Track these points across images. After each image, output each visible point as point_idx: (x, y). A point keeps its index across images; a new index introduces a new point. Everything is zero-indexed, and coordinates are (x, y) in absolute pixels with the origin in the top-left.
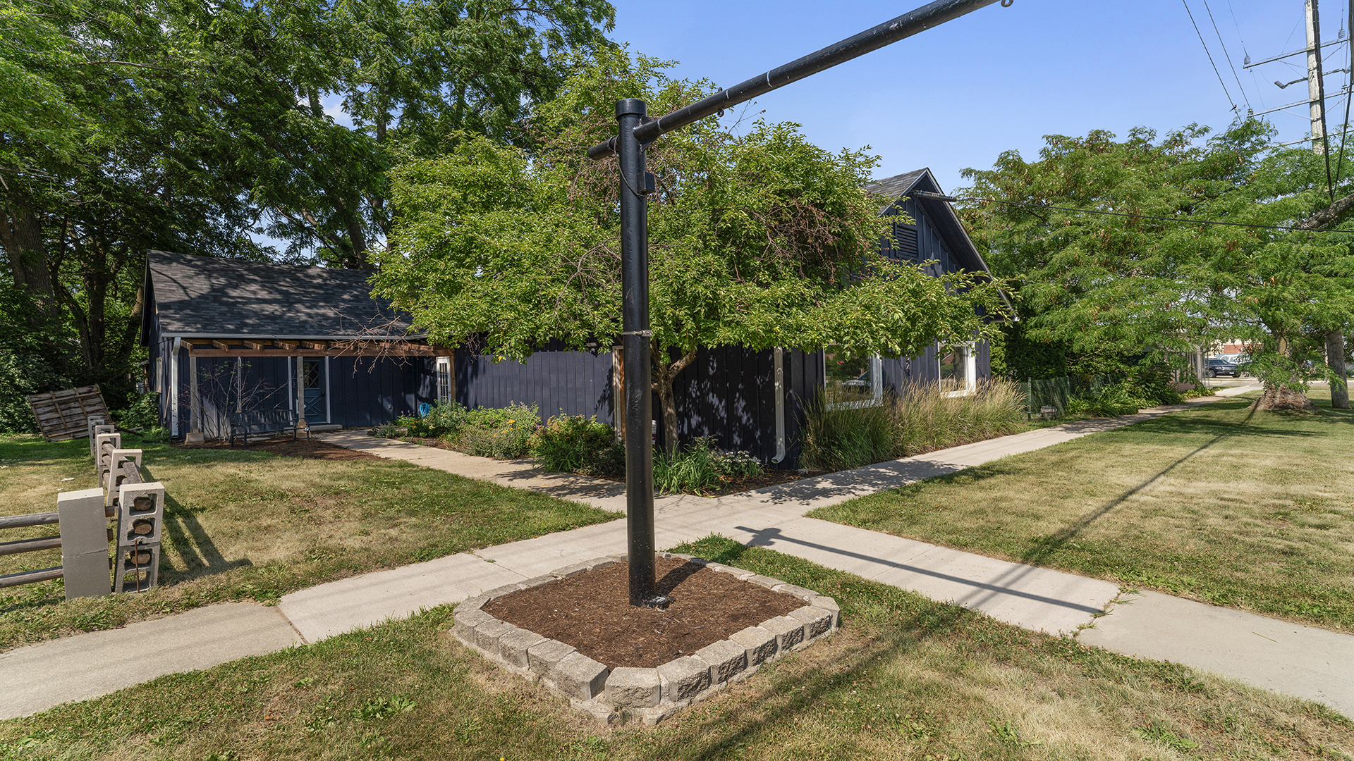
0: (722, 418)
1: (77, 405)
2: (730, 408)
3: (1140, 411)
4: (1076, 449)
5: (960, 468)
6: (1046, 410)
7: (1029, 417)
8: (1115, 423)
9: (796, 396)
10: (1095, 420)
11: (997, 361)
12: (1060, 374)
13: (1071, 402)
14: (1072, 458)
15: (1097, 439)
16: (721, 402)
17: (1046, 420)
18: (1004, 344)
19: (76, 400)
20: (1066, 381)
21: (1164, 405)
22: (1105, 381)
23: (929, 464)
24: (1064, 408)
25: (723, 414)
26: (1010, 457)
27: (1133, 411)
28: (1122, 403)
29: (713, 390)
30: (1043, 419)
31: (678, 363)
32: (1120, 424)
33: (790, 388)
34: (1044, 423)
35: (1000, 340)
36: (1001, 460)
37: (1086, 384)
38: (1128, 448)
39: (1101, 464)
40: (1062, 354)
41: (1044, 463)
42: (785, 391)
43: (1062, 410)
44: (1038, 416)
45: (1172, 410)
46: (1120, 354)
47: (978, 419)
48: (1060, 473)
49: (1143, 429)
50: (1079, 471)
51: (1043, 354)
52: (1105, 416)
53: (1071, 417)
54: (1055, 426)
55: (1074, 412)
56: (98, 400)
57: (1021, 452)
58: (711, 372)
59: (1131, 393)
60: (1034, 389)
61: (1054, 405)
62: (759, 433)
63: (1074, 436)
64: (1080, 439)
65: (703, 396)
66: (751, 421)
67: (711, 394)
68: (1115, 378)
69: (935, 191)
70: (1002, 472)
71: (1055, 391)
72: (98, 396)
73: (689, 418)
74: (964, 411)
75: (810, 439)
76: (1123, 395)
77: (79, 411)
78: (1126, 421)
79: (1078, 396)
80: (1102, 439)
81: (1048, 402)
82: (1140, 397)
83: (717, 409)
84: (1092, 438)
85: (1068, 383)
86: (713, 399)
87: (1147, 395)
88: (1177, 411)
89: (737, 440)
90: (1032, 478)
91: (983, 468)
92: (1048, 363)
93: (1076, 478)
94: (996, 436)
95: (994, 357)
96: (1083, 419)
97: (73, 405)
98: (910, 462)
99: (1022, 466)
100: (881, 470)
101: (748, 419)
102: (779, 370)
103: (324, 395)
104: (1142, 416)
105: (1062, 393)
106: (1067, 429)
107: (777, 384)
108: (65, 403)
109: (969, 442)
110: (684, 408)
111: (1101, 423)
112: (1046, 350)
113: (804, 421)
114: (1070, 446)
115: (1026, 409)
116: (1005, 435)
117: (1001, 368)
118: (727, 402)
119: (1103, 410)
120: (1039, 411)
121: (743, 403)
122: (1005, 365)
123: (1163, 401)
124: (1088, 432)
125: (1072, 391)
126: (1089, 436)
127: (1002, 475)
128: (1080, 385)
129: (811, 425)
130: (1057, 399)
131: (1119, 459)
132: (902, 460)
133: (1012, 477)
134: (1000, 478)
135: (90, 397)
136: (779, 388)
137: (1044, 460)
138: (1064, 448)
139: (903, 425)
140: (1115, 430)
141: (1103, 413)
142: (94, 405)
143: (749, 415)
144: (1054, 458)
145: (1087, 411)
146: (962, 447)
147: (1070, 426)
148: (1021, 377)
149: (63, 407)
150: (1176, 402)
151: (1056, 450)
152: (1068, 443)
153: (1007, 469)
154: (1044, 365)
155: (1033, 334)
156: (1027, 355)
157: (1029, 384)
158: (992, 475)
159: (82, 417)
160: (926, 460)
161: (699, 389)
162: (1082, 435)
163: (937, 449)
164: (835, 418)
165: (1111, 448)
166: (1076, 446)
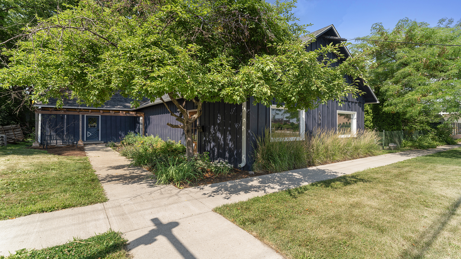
0: (222, 144)
1: (11, 131)
2: (225, 139)
3: (437, 147)
4: (408, 166)
5: (340, 175)
6: (391, 145)
7: (383, 148)
8: (426, 153)
9: (252, 133)
10: (415, 151)
11: (368, 122)
12: (399, 129)
13: (404, 142)
14: (407, 172)
15: (419, 161)
16: (222, 137)
17: (391, 150)
18: (372, 114)
19: (11, 129)
20: (401, 133)
21: (448, 145)
22: (420, 133)
23: (324, 171)
24: (400, 144)
25: (222, 142)
26: (370, 169)
27: (434, 147)
28: (428, 143)
29: (219, 130)
30: (390, 149)
31: (195, 115)
32: (428, 153)
33: (249, 130)
34: (391, 151)
35: (370, 113)
36: (364, 171)
37: (410, 134)
38: (440, 167)
39: (425, 178)
40: (400, 121)
41: (390, 174)
42: (247, 131)
43: (399, 145)
44: (387, 147)
45: (453, 147)
46: (428, 122)
47: (356, 148)
48: (400, 183)
49: (442, 156)
50: (412, 183)
51: (391, 121)
52: (420, 149)
53: (403, 149)
54: (396, 152)
55: (405, 146)
56: (19, 130)
57: (377, 167)
58: (219, 122)
59: (432, 139)
60: (386, 136)
61: (395, 143)
62: (235, 152)
63: (405, 158)
64: (409, 160)
65: (215, 133)
66: (233, 146)
67: (218, 132)
68: (425, 132)
69: (336, 36)
70: (362, 180)
71: (396, 136)
72: (19, 128)
73: (210, 143)
74: (349, 144)
75: (259, 155)
76: (428, 140)
77: (12, 133)
78: (431, 152)
79: (407, 140)
80: (421, 160)
81: (392, 142)
82: (436, 141)
83: (220, 140)
84: (416, 160)
85: (403, 133)
86: (219, 135)
87: (440, 140)
88: (456, 148)
89: (227, 155)
90: (381, 186)
91: (353, 177)
92: (393, 124)
93: (411, 188)
94: (366, 157)
95: (367, 120)
96: (409, 150)
97: (10, 131)
98: (313, 170)
99: (376, 176)
100: (294, 174)
101: (232, 145)
102: (244, 120)
103: (99, 130)
104: (439, 149)
105: (399, 138)
106: (401, 155)
107: (243, 127)
108: (7, 130)
109: (350, 159)
110: (209, 139)
111: (419, 152)
112: (392, 119)
113: (256, 147)
114: (404, 164)
115: (382, 144)
116: (370, 156)
117: (370, 125)
118: (224, 137)
119: (419, 146)
120: (388, 146)
121: (230, 137)
122: (372, 124)
123: (447, 143)
124: (412, 157)
125: (404, 137)
126: (414, 158)
127: (362, 183)
128: (408, 135)
129: (260, 148)
130: (397, 140)
131: (437, 174)
132: (310, 168)
133: (368, 184)
134: (361, 184)
135: (16, 129)
136: (244, 130)
137: (389, 172)
138: (401, 165)
139: (313, 150)
140: (426, 156)
141: (420, 148)
142: (18, 131)
143: (232, 143)
144: (396, 171)
145: (411, 146)
146: (347, 162)
147: (403, 153)
148: (380, 130)
149: (6, 132)
150: (454, 144)
151: (397, 166)
152: (403, 162)
153: (366, 178)
154: (391, 125)
155: (386, 109)
156: (383, 121)
157: (384, 134)
158: (356, 182)
159: (13, 136)
160: (323, 169)
161: (214, 129)
162: (410, 158)
163: (332, 162)
164: (272, 145)
165: (429, 166)
166: (408, 164)
